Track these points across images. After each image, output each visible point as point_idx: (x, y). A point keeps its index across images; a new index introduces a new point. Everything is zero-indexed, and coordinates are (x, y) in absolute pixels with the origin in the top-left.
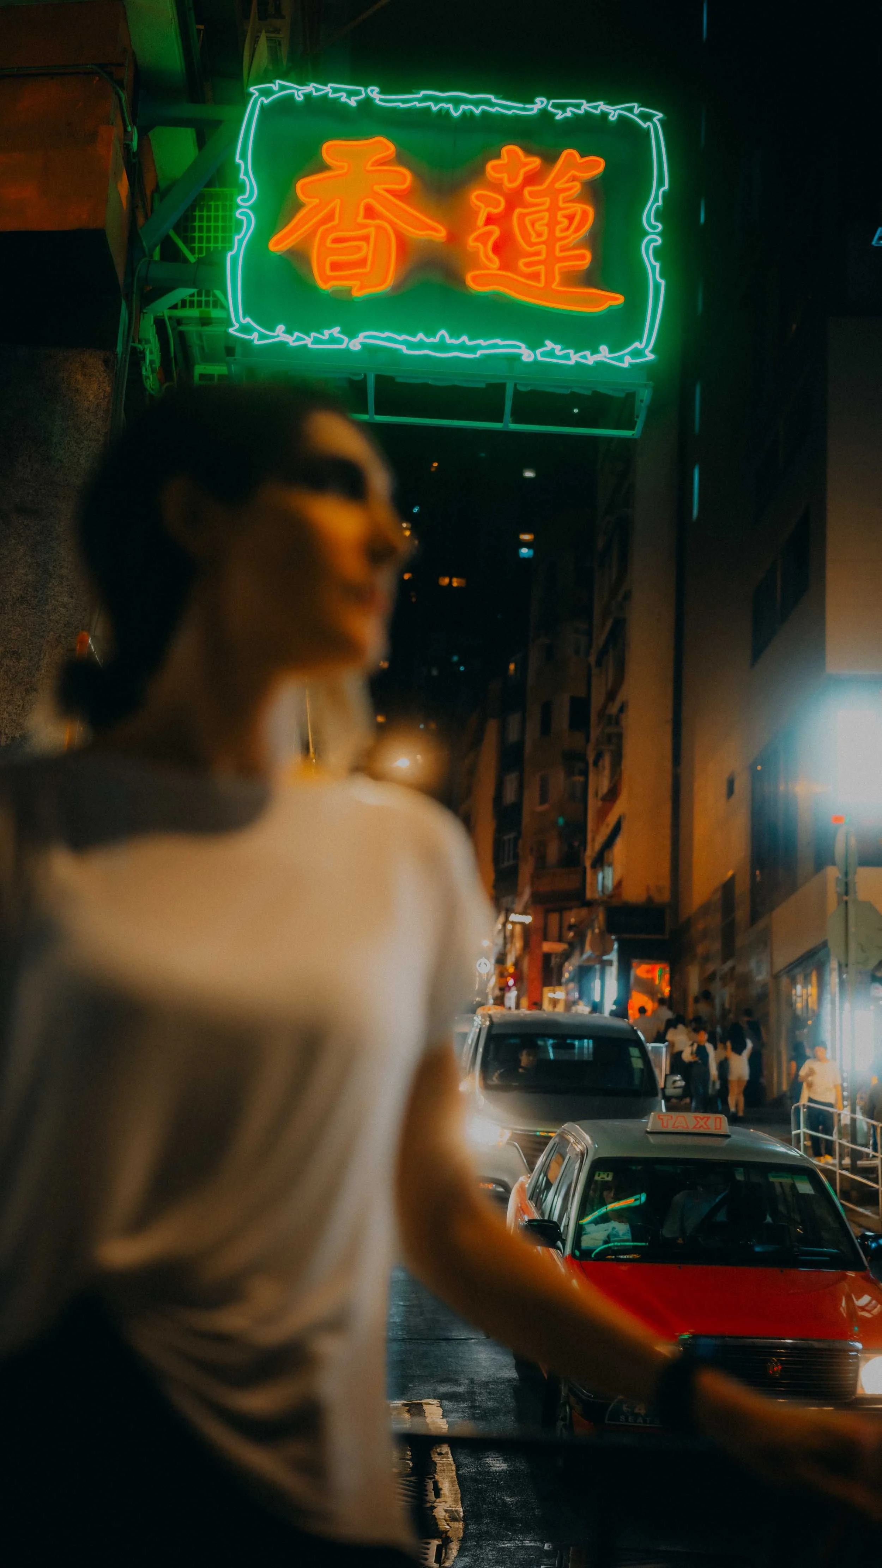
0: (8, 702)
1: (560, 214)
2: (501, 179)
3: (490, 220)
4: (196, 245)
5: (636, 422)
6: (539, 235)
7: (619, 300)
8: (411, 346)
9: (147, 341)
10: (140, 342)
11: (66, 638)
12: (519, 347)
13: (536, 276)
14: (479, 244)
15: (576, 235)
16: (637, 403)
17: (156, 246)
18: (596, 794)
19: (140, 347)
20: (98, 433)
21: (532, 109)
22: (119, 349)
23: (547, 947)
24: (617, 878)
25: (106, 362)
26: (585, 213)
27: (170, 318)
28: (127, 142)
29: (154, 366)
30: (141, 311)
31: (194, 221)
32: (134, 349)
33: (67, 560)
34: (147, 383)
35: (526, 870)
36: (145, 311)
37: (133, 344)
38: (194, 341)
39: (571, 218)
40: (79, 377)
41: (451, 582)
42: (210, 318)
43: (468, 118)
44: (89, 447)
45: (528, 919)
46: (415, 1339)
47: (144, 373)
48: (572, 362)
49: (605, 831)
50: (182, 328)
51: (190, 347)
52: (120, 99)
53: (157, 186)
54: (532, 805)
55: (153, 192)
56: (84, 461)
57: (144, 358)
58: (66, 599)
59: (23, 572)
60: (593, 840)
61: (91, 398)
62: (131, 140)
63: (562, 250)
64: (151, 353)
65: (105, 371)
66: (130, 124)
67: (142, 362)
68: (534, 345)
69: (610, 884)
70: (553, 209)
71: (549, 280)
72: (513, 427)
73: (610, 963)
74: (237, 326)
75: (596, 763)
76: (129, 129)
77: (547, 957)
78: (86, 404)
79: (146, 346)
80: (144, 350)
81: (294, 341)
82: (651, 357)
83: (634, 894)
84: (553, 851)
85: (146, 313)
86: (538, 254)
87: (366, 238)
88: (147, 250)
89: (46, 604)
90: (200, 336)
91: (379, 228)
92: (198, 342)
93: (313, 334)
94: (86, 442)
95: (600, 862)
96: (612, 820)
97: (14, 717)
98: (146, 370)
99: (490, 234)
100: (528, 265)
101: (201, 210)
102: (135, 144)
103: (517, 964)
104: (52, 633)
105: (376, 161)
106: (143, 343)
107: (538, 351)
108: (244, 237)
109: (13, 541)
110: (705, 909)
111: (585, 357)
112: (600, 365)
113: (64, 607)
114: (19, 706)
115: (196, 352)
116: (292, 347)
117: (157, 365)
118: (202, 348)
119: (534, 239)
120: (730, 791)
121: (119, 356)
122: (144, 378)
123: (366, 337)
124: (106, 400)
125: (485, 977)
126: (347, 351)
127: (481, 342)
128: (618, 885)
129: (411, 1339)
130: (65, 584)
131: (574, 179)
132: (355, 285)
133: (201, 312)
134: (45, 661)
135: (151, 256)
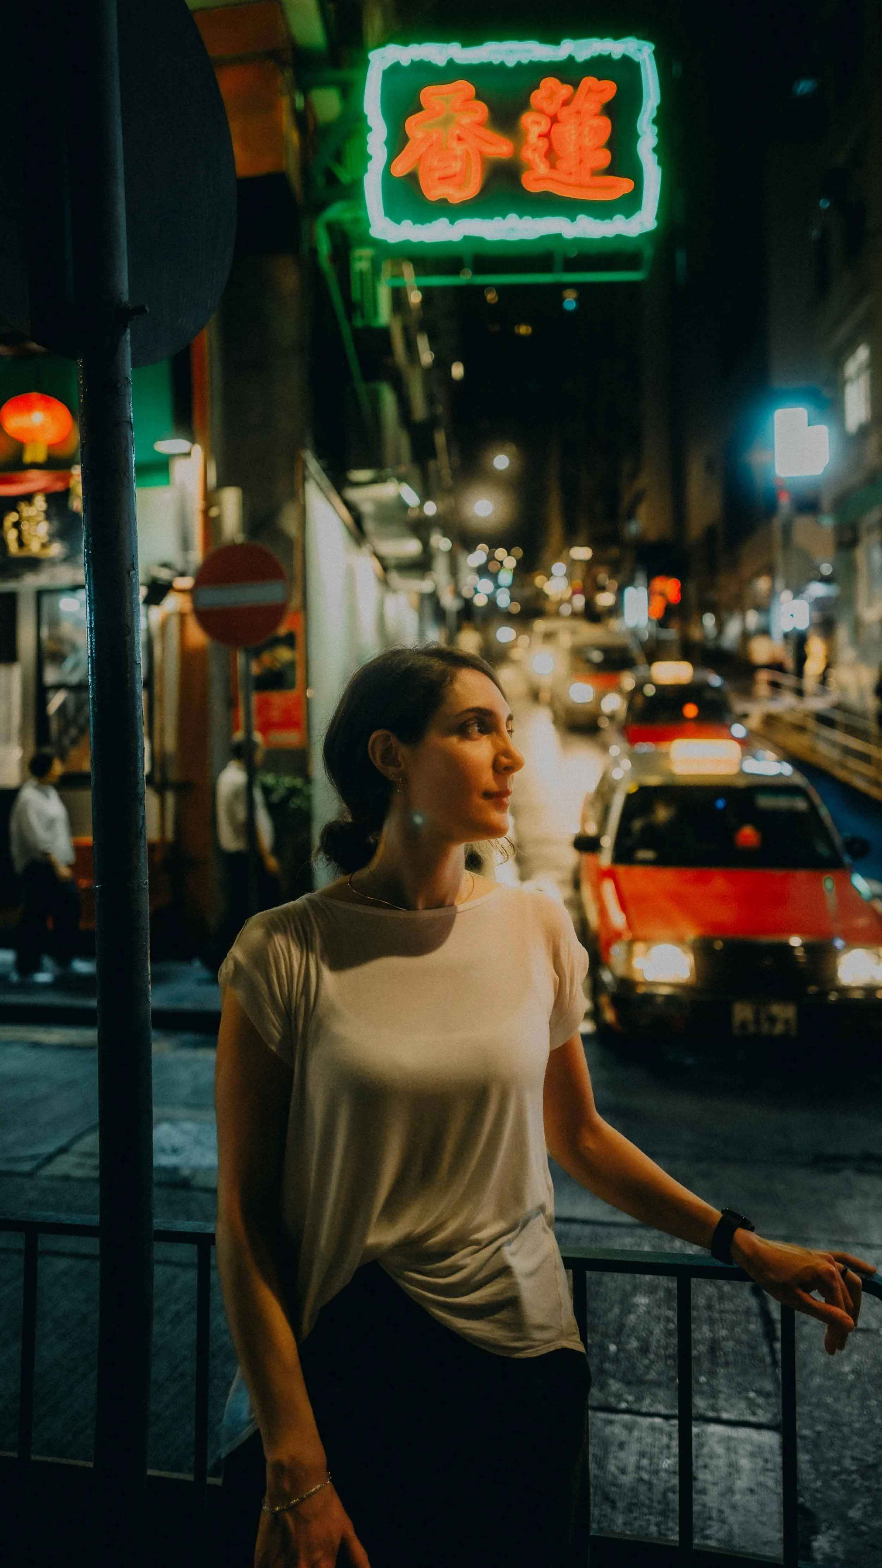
2: (542, 104)
3: (539, 137)
5: (643, 267)
13: (570, 174)
14: (534, 154)
15: (599, 141)
19: (314, 245)
21: (562, 52)
22: (303, 251)
25: (296, 260)
26: (604, 125)
27: (334, 220)
28: (294, 104)
30: (315, 219)
32: (311, 248)
36: (318, 219)
37: (309, 245)
38: (350, 233)
39: (595, 129)
40: (278, 273)
43: (517, 67)
50: (344, 226)
51: (349, 236)
53: (318, 126)
55: (316, 133)
58: (287, 423)
61: (288, 284)
64: (323, 247)
65: (295, 267)
66: (295, 91)
69: (634, 530)
71: (581, 174)
79: (321, 244)
80: (316, 247)
81: (416, 237)
82: (653, 226)
83: (653, 535)
84: (599, 508)
88: (316, 179)
91: (464, 148)
95: (631, 515)
99: (540, 146)
100: (566, 165)
102: (299, 105)
106: (317, 241)
108: (378, 163)
113: (287, 428)
116: (416, 243)
118: (355, 238)
123: (462, 227)
128: (641, 532)
130: (285, 413)
131: (593, 99)
135: (319, 182)
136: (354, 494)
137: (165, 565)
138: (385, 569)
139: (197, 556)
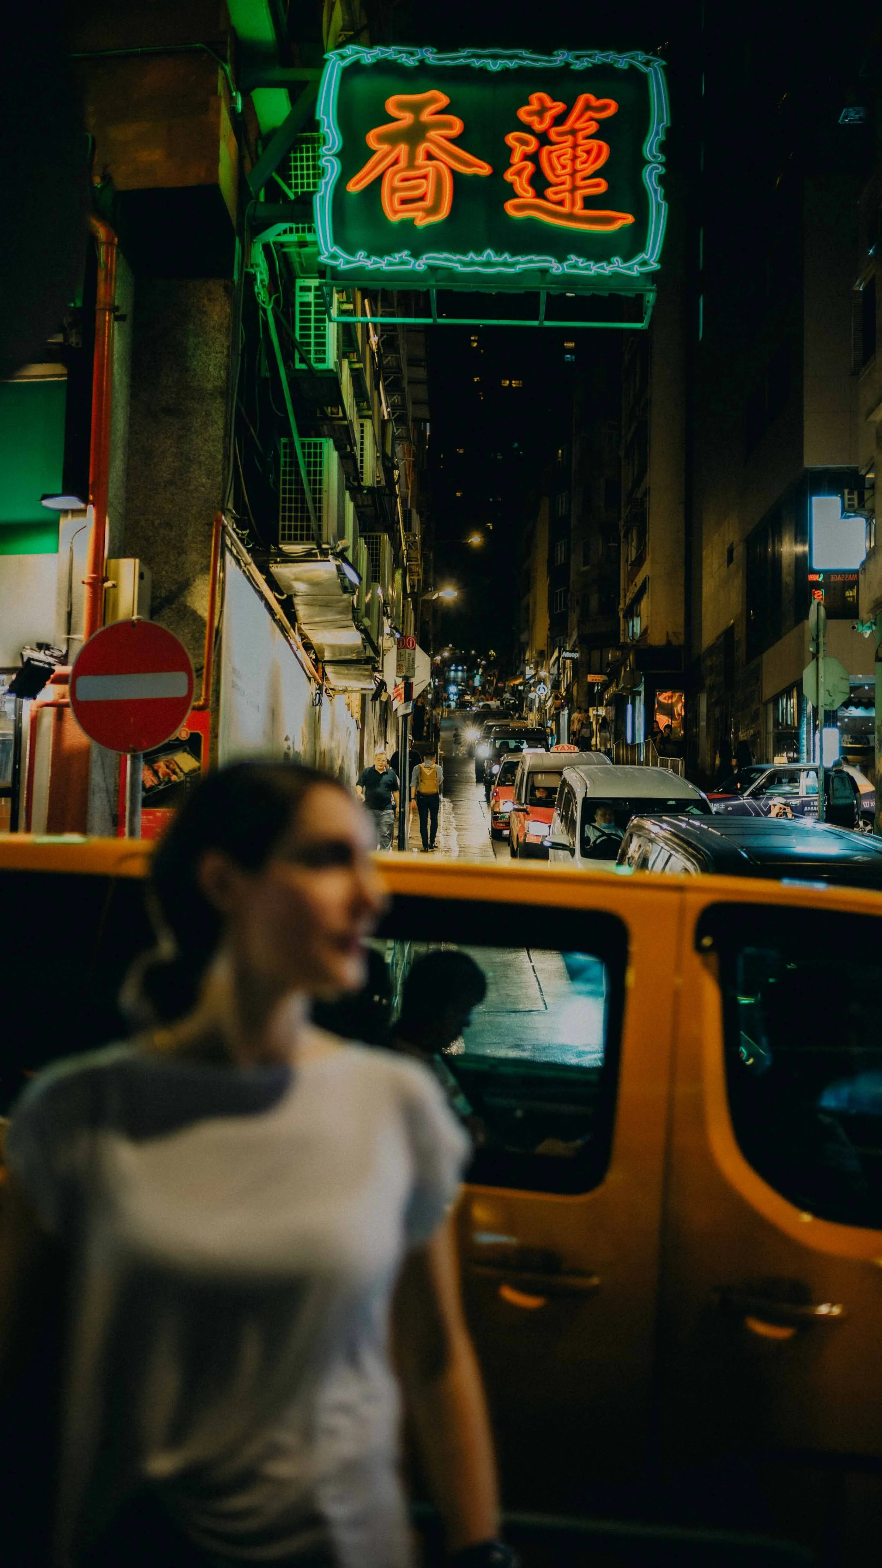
0: (165, 563)
1: (580, 148)
2: (533, 122)
3: (526, 157)
4: (293, 181)
5: (644, 318)
6: (564, 167)
7: (630, 219)
8: (465, 264)
9: (258, 265)
10: (252, 266)
11: (206, 511)
12: (551, 262)
13: (561, 203)
14: (516, 178)
15: (592, 167)
16: (645, 303)
17: (260, 190)
18: (627, 561)
19: (252, 271)
20: (223, 346)
21: (556, 61)
22: (236, 277)
23: (590, 678)
24: (643, 627)
25: (226, 288)
26: (600, 149)
27: (275, 243)
28: (233, 105)
29: (264, 283)
30: (251, 242)
31: (290, 162)
32: (247, 274)
33: (203, 449)
34: (258, 297)
35: (573, 618)
36: (255, 240)
37: (246, 270)
38: (295, 260)
39: (588, 152)
40: (205, 301)
41: (511, 383)
42: (306, 242)
43: (506, 71)
44: (216, 358)
45: (576, 655)
46: (491, 1012)
47: (256, 290)
48: (592, 273)
49: (634, 589)
50: (285, 250)
51: (292, 263)
52: (225, 71)
53: (259, 132)
54: (577, 565)
55: (256, 140)
56: (212, 370)
57: (255, 279)
58: (204, 480)
59: (171, 460)
60: (625, 596)
61: (216, 317)
62: (236, 104)
63: (584, 179)
64: (261, 273)
65: (225, 296)
66: (235, 90)
67: (255, 282)
68: (561, 259)
69: (638, 630)
70: (575, 146)
71: (573, 204)
72: (547, 324)
73: (639, 693)
74: (327, 254)
75: (626, 536)
76: (234, 94)
77: (592, 685)
78: (212, 323)
79: (257, 269)
80: (255, 273)
81: (371, 265)
82: (656, 266)
83: (657, 639)
84: (594, 602)
85: (256, 242)
86: (563, 183)
87: (425, 177)
88: (253, 194)
89: (189, 485)
90: (299, 255)
91: (435, 167)
92: (297, 259)
93: (386, 258)
94: (213, 354)
95: (631, 612)
96: (639, 580)
97: (170, 574)
98: (258, 288)
99: (523, 169)
100: (556, 193)
101: (295, 152)
102: (239, 107)
103: (568, 690)
104: (195, 508)
105: (434, 111)
106: (255, 266)
107: (565, 264)
108: (330, 179)
109: (162, 436)
110: (712, 649)
111: (602, 268)
112: (616, 275)
113: (203, 486)
114: (173, 565)
115: (297, 266)
116: (370, 271)
117: (266, 282)
118: (301, 264)
119: (560, 172)
120: (730, 560)
121: (236, 282)
122: (256, 294)
123: (427, 259)
124: (227, 319)
125: (543, 698)
126: (414, 273)
127: (519, 258)
128: (644, 632)
129: (489, 1012)
130: (203, 468)
131: (591, 119)
132: (417, 216)
133: (299, 237)
134: (191, 530)
135: (258, 197)
136: (281, 571)
137: (42, 646)
138: (318, 662)
139: (81, 637)
